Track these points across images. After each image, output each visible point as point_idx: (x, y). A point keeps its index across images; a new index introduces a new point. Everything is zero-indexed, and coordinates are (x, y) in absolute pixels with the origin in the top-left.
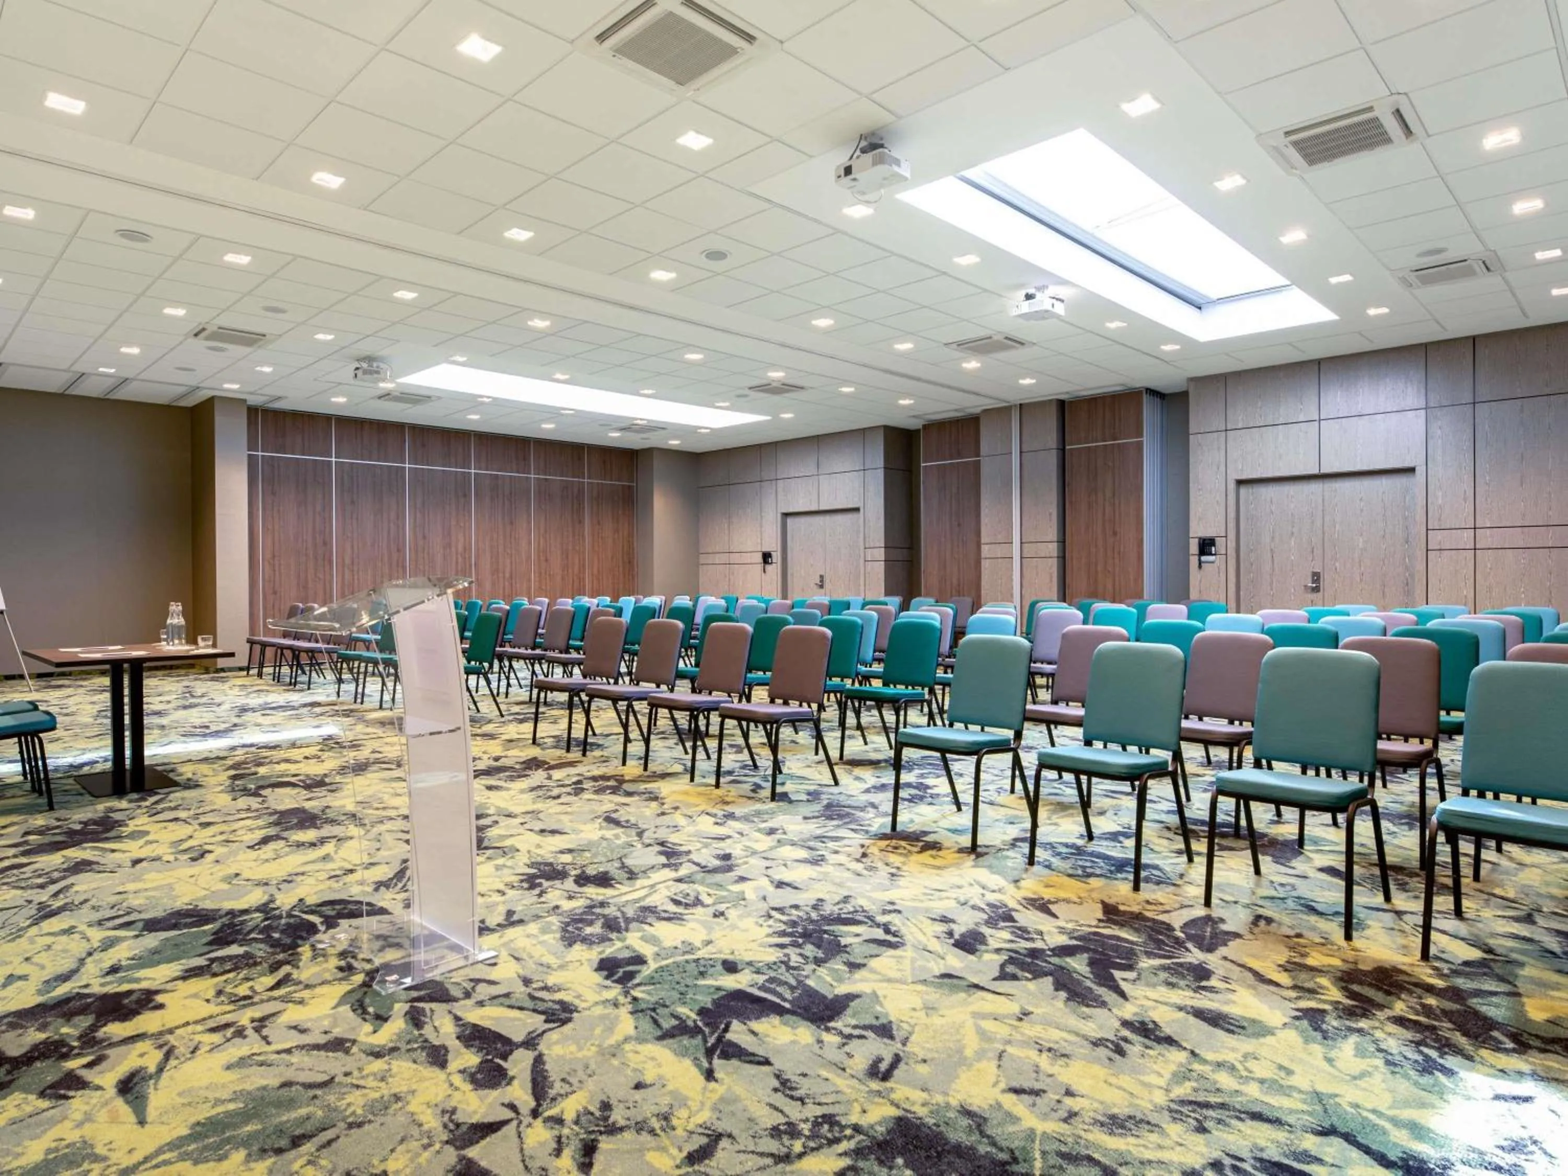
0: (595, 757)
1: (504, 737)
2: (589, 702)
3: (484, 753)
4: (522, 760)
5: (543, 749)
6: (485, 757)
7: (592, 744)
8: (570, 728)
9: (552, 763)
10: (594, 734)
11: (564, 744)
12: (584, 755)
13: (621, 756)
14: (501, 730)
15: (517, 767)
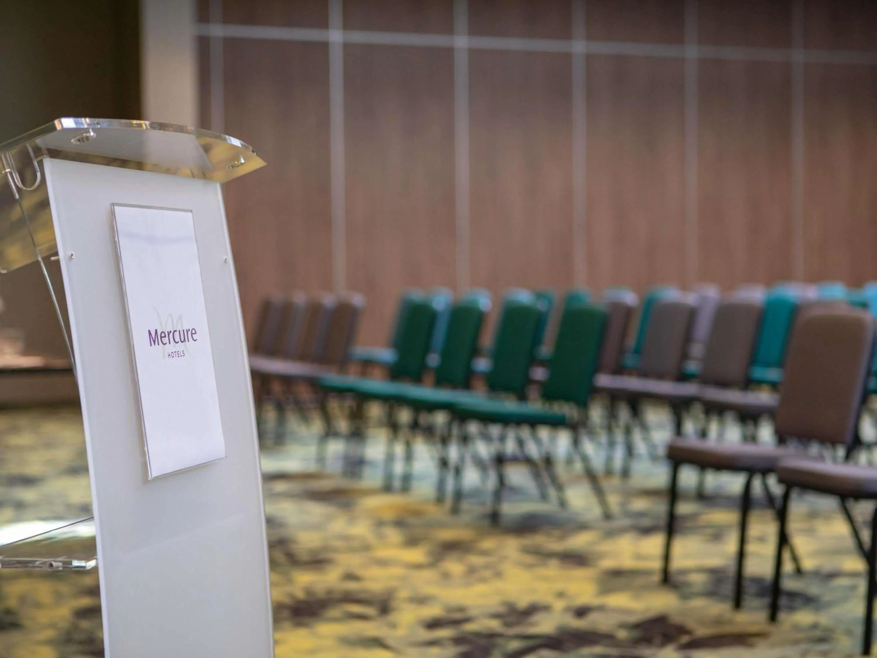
0: (797, 628)
1: (608, 564)
2: (786, 497)
3: (561, 595)
4: (633, 619)
5: (685, 597)
6: (559, 605)
7: (792, 595)
8: (741, 555)
9: (701, 632)
10: (799, 571)
11: (728, 588)
12: (773, 617)
13: (859, 630)
14: (606, 546)
15: (622, 634)
